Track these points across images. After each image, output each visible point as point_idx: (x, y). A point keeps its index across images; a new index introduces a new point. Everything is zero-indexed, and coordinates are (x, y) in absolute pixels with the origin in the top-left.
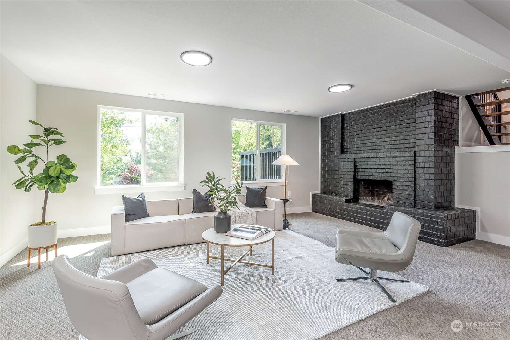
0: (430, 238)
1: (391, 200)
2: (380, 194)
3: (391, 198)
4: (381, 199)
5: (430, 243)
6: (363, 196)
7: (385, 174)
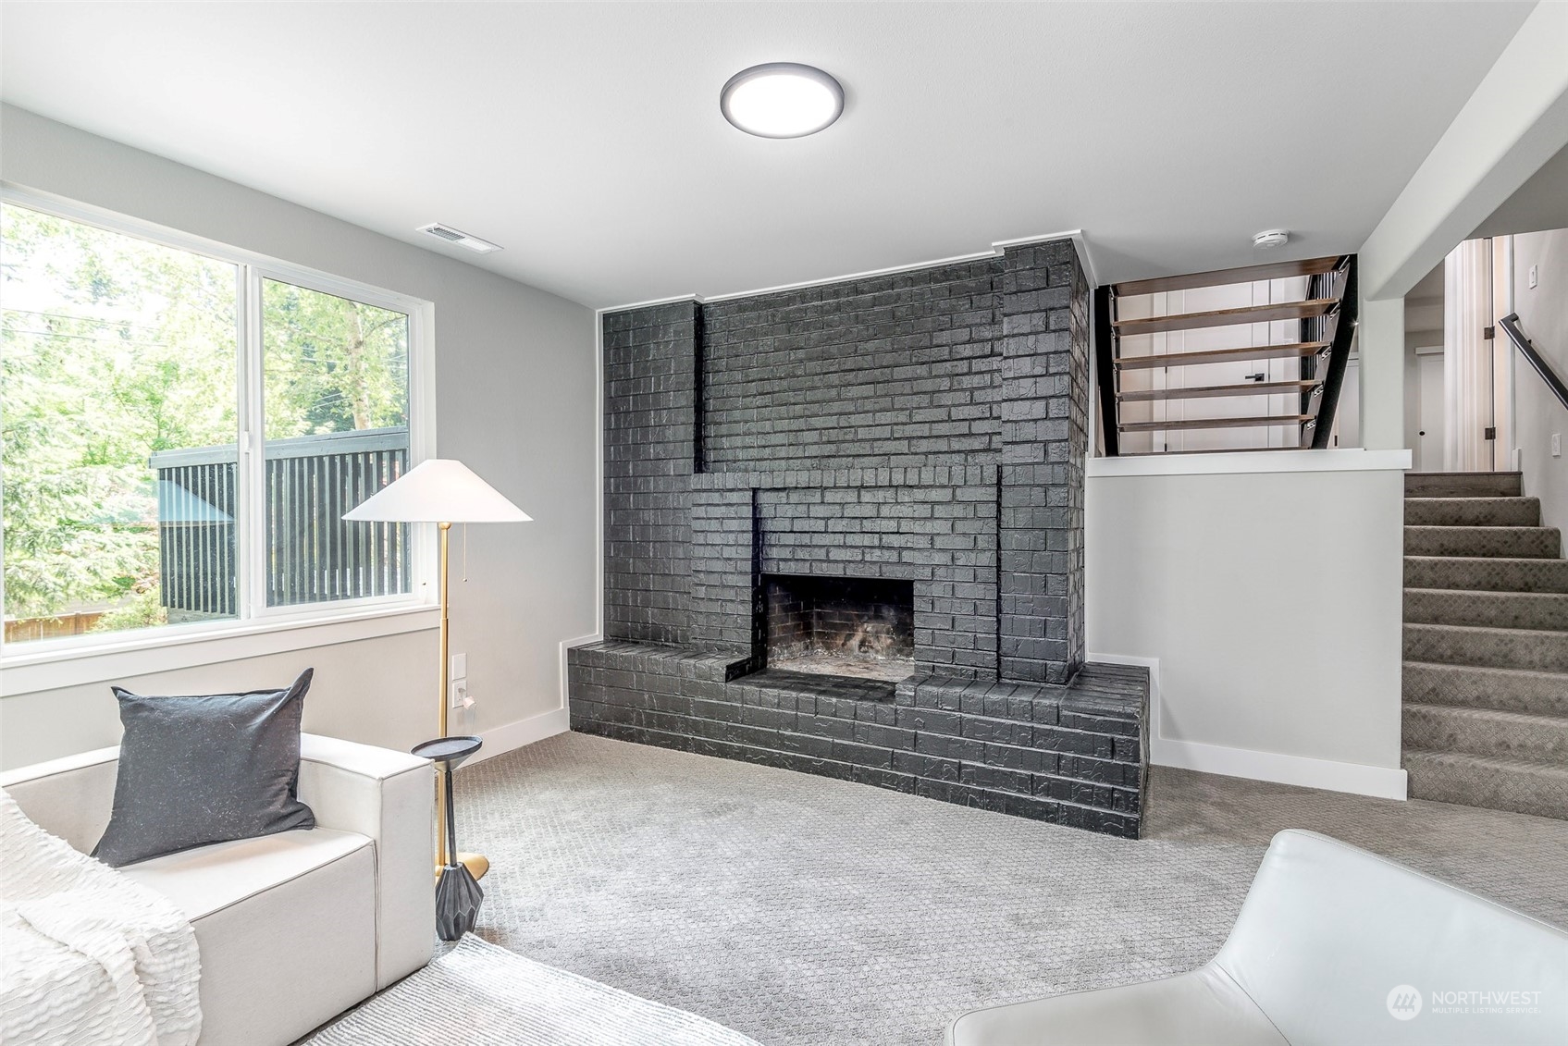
0: (1084, 807)
1: (872, 647)
2: (834, 626)
3: (872, 639)
4: (837, 646)
5: (1086, 829)
6: (780, 639)
7: (877, 552)
